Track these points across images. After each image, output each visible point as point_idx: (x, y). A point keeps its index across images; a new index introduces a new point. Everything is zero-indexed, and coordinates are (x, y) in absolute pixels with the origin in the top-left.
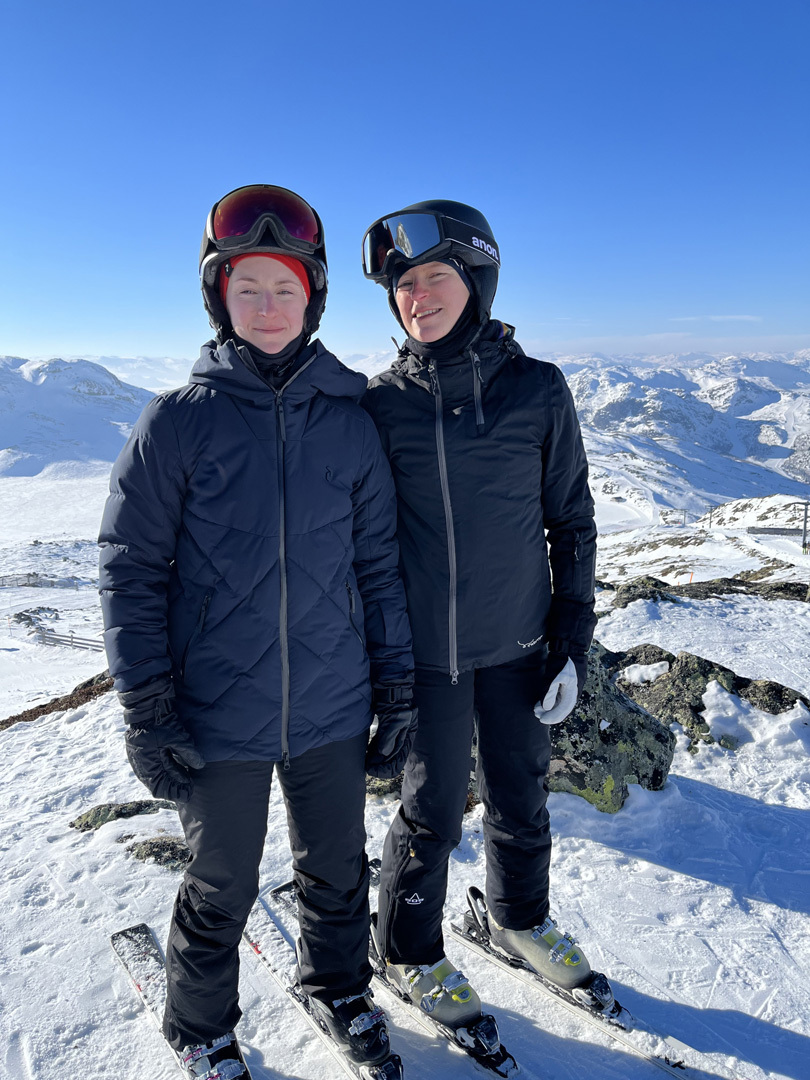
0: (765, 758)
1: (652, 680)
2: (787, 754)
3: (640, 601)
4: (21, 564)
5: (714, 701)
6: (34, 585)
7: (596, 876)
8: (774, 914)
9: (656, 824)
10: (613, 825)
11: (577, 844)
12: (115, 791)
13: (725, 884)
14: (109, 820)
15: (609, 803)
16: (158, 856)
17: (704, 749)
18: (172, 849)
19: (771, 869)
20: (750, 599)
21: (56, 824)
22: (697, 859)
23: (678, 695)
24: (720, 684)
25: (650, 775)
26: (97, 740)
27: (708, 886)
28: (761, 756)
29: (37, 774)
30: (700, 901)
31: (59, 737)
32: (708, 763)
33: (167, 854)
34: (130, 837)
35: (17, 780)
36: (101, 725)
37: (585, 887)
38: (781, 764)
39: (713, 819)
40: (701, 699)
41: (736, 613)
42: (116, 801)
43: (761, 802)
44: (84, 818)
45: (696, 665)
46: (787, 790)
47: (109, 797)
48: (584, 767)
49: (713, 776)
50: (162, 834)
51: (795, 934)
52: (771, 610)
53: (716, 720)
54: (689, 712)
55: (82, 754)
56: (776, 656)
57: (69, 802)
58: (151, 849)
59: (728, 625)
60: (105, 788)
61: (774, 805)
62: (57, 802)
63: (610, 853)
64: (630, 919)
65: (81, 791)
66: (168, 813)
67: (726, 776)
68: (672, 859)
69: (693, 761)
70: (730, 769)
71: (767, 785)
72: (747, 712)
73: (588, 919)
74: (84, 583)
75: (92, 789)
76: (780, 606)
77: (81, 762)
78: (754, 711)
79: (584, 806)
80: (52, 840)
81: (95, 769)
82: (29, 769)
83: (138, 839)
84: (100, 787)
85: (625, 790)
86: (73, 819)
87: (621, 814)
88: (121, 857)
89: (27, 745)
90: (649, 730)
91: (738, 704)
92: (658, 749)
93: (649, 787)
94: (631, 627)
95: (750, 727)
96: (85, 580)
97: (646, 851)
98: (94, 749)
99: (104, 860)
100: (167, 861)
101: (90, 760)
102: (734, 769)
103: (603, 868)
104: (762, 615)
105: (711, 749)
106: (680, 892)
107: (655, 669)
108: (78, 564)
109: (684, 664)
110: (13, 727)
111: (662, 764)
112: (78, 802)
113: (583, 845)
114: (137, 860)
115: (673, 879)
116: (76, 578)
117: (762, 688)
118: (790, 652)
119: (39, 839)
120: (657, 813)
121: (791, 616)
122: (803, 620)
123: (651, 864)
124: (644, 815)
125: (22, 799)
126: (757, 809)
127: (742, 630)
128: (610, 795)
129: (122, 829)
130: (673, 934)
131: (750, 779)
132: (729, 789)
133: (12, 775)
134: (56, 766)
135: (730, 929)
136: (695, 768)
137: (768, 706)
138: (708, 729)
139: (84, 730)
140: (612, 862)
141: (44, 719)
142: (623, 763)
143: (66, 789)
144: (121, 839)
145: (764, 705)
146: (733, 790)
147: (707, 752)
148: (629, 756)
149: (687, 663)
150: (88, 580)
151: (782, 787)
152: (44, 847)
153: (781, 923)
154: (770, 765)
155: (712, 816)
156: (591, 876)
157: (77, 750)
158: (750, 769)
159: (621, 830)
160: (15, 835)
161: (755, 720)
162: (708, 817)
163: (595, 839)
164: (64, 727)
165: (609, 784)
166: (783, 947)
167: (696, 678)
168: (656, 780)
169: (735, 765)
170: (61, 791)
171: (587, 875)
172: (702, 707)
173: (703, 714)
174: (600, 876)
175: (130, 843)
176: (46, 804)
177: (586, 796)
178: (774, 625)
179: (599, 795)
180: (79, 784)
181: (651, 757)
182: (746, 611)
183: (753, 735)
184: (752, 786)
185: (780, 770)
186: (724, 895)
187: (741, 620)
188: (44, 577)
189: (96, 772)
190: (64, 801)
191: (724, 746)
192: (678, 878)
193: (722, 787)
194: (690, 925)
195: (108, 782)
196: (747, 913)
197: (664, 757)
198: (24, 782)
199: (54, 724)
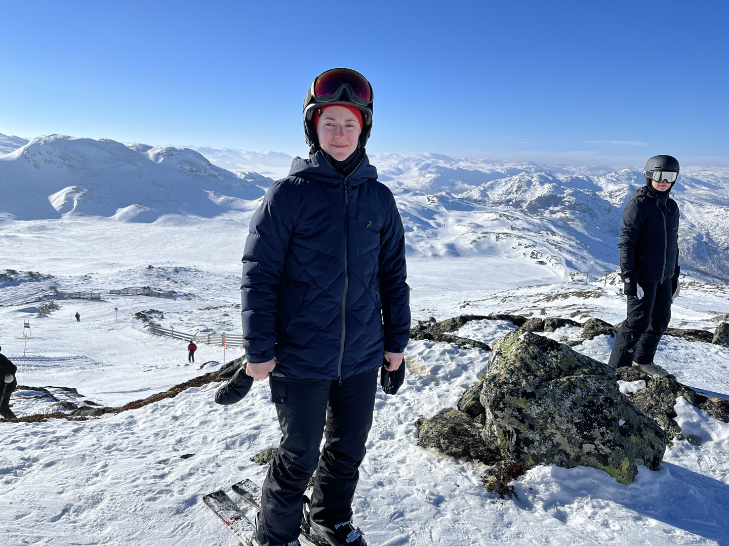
0: (720, 452)
1: (635, 392)
3: (602, 336)
4: (139, 280)
5: (683, 411)
6: (147, 295)
7: (621, 527)
9: (657, 494)
10: (628, 493)
11: (603, 504)
12: (271, 439)
15: (625, 477)
17: (678, 444)
20: (677, 339)
21: (240, 459)
22: (689, 520)
23: (656, 405)
24: (686, 399)
25: (652, 460)
26: (249, 403)
27: (701, 540)
28: (718, 451)
29: (214, 424)
32: (681, 454)
35: (202, 426)
37: (615, 534)
39: (695, 493)
40: (673, 408)
41: (670, 349)
42: (272, 446)
43: (722, 482)
44: (261, 456)
45: (668, 385)
47: (267, 443)
48: (608, 451)
49: (686, 462)
52: (693, 348)
53: (687, 424)
54: (666, 418)
55: (241, 412)
56: (705, 381)
57: (242, 444)
59: (666, 357)
60: (263, 436)
62: (234, 443)
63: (628, 512)
65: (248, 437)
67: (695, 463)
68: (671, 518)
69: (670, 452)
70: (697, 459)
71: (724, 471)
72: (707, 420)
74: (180, 296)
75: (255, 437)
76: (699, 346)
77: (241, 418)
78: (711, 419)
79: (607, 478)
80: (241, 468)
81: (254, 422)
82: (207, 419)
84: (260, 435)
85: (635, 469)
86: (252, 456)
87: (633, 485)
89: (202, 404)
90: (651, 428)
91: (700, 414)
92: (657, 443)
93: (650, 468)
94: (598, 353)
95: (709, 430)
96: (180, 294)
97: (653, 512)
98: (248, 409)
101: (247, 416)
102: (700, 459)
103: (624, 522)
104: (688, 351)
105: (683, 444)
107: (636, 385)
108: (176, 282)
109: (658, 383)
110: (188, 390)
111: (660, 452)
112: (247, 444)
113: (608, 505)
115: (675, 533)
116: (175, 292)
117: (716, 404)
118: (714, 379)
119: (232, 466)
120: (657, 487)
121: (708, 354)
122: (717, 357)
123: (658, 522)
124: (649, 487)
125: (209, 439)
126: (721, 488)
127: (676, 361)
128: (626, 471)
131: (712, 467)
132: (699, 472)
133: (196, 424)
134: (226, 419)
136: (673, 456)
137: (721, 417)
138: (679, 430)
140: (631, 518)
141: (206, 386)
142: (634, 450)
143: (238, 435)
145: (718, 416)
146: (701, 473)
147: (680, 446)
148: (638, 445)
149: (661, 382)
150: (182, 294)
152: (238, 473)
154: (725, 457)
156: (617, 527)
158: (711, 459)
159: (633, 497)
160: (217, 464)
161: (712, 425)
162: (692, 491)
163: (616, 502)
165: (625, 464)
167: (667, 394)
168: (655, 464)
169: (700, 456)
170: (235, 436)
171: (614, 526)
172: (675, 415)
173: (675, 419)
174: (624, 527)
176: (227, 444)
177: (608, 471)
178: (698, 359)
179: (618, 471)
180: (246, 433)
181: (653, 447)
182: (676, 348)
183: (712, 437)
184: (714, 471)
187: (674, 354)
188: (154, 290)
189: (255, 425)
190: (238, 443)
191: (692, 443)
192: (679, 532)
193: (693, 471)
195: (266, 432)
197: (661, 448)
198: (205, 428)
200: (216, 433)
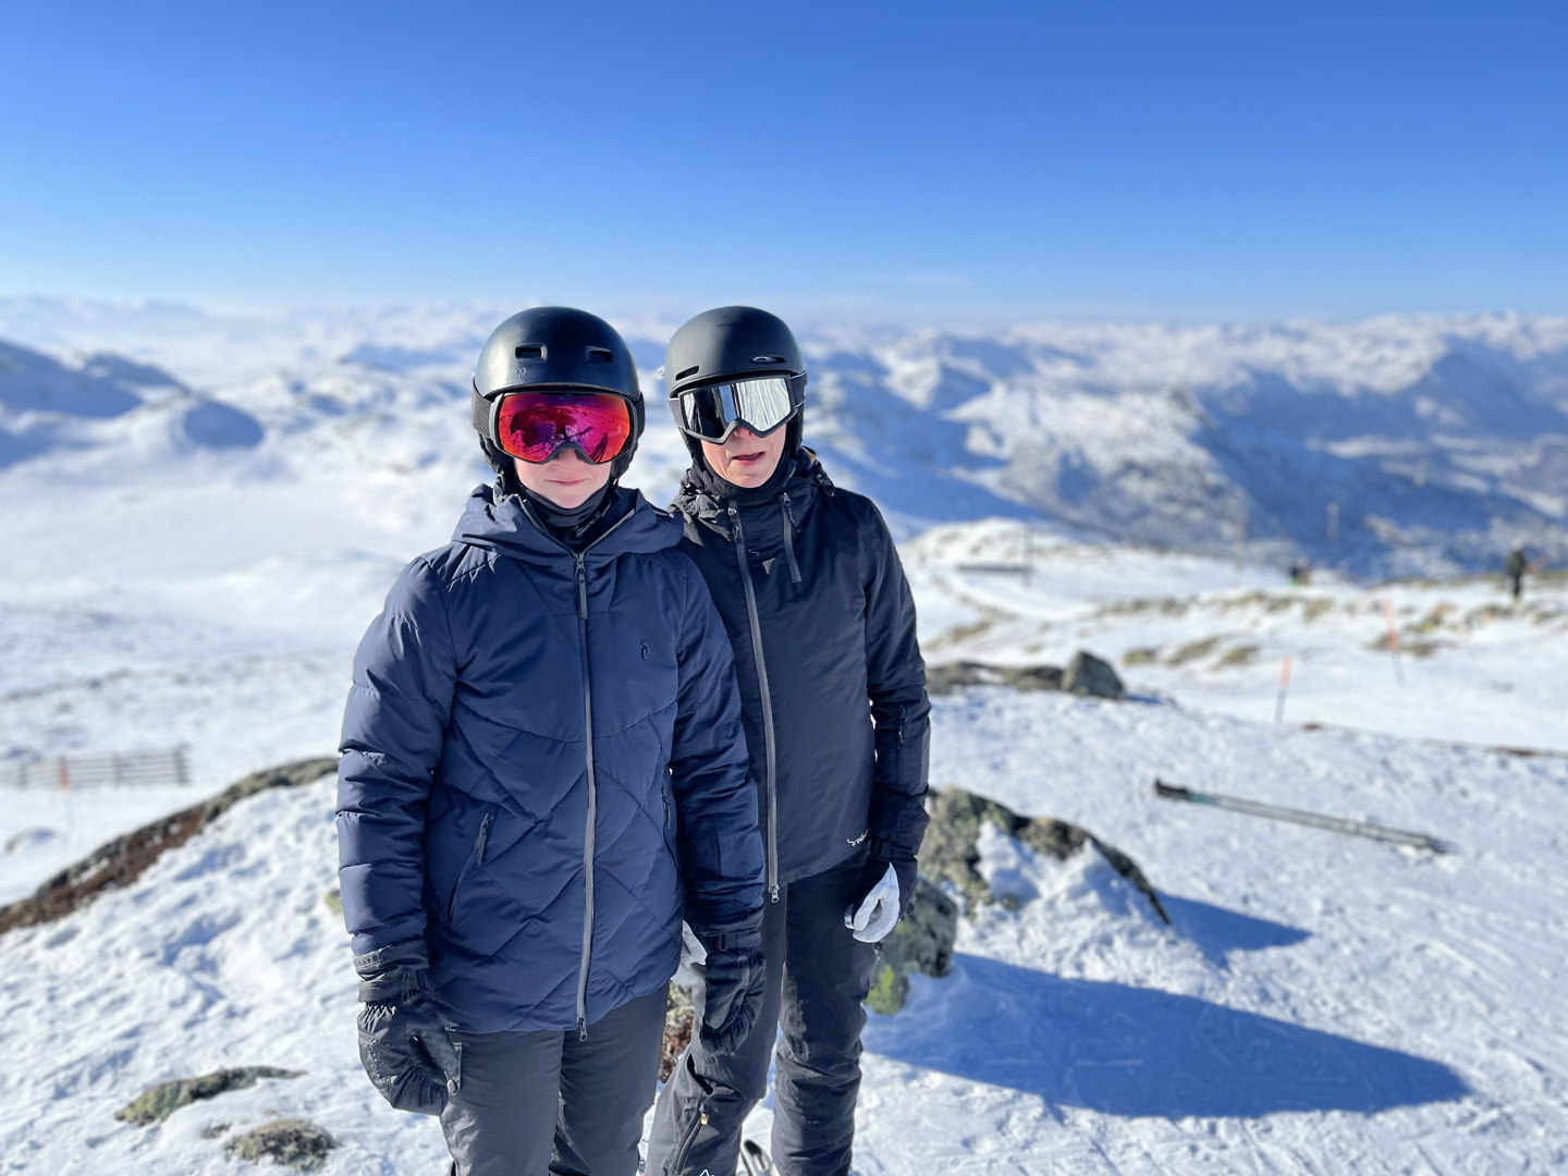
0: (1055, 918)
2: (1081, 911)
5: (991, 849)
8: (1092, 1122)
9: (945, 1022)
10: (894, 1030)
12: (166, 1055)
13: (1033, 1090)
14: (182, 1105)
15: (888, 1002)
16: (276, 1151)
17: (984, 914)
18: (297, 1139)
19: (1081, 1063)
21: (91, 1118)
22: (997, 1062)
23: (948, 845)
24: (996, 825)
25: (933, 959)
26: (112, 972)
27: (1014, 1096)
28: (1050, 916)
30: (1008, 1116)
31: (41, 972)
32: (990, 931)
33: (291, 1148)
34: (223, 1128)
36: (111, 949)
37: (871, 1117)
38: (1074, 924)
39: (1008, 1007)
40: (975, 847)
43: (1056, 976)
44: (135, 1104)
45: (966, 803)
46: (1084, 958)
49: (998, 947)
50: (274, 1118)
51: (1119, 1144)
53: (998, 873)
54: (963, 867)
58: (265, 1143)
61: (1072, 980)
63: (894, 1067)
64: (932, 1152)
66: (272, 1085)
67: (1012, 946)
68: (967, 1066)
70: (1016, 936)
71: (1061, 952)
72: (1030, 860)
73: (882, 1159)
78: (1039, 859)
80: (94, 1143)
81: (123, 1020)
83: (237, 1130)
85: (905, 983)
86: (119, 1107)
87: (903, 1014)
88: (218, 1160)
90: (930, 900)
91: (1019, 850)
92: (939, 924)
93: (932, 974)
95: (1035, 880)
97: (936, 1059)
99: (192, 1167)
100: (293, 1158)
102: (1022, 935)
103: (888, 1088)
105: (993, 913)
106: (984, 1107)
111: (946, 943)
112: (107, 1078)
114: (243, 1163)
115: (973, 1092)
117: (1045, 828)
119: (70, 1142)
120: (944, 1008)
123: (944, 1076)
124: (929, 1012)
126: (1053, 987)
128: (889, 991)
129: (207, 1116)
130: (984, 1165)
131: (1040, 947)
132: (1018, 963)
134: (52, 1022)
135: (1047, 1149)
136: (975, 939)
137: (1054, 851)
138: (985, 886)
139: (83, 960)
140: (898, 1079)
142: (901, 948)
143: (83, 1059)
144: (210, 1133)
145: (1050, 850)
146: (1023, 965)
147: (988, 916)
148: (908, 938)
149: (955, 800)
151: (1078, 954)
152: (84, 1157)
153: (1102, 1132)
154: (1061, 926)
155: (1006, 1003)
156: (876, 1102)
157: (79, 994)
158: (1040, 934)
159: (904, 1035)
160: (32, 1143)
161: (1040, 869)
162: (1002, 1005)
164: (41, 956)
165: (887, 978)
166: (1109, 1164)
167: (967, 820)
168: (940, 965)
169: (1022, 931)
171: (870, 1100)
172: (978, 859)
173: (979, 867)
174: (887, 1099)
175: (226, 1137)
181: (933, 935)
183: (1040, 890)
184: (1043, 956)
185: (1074, 933)
186: (1034, 1105)
190: (86, 1078)
191: (1008, 908)
192: (979, 1090)
193: (1010, 962)
194: (1001, 1150)
196: (1063, 1124)
197: (948, 934)
199: (23, 950)
200: (30, 1061)
